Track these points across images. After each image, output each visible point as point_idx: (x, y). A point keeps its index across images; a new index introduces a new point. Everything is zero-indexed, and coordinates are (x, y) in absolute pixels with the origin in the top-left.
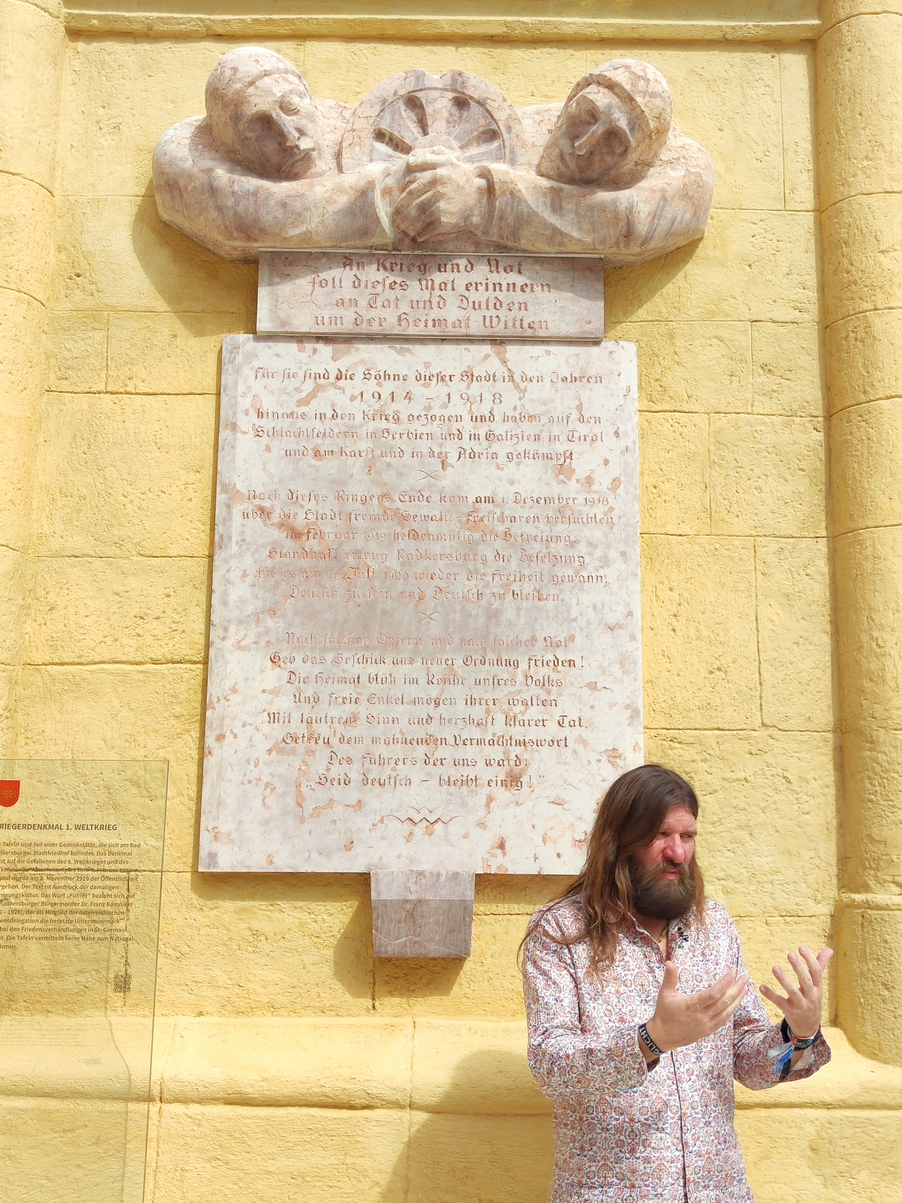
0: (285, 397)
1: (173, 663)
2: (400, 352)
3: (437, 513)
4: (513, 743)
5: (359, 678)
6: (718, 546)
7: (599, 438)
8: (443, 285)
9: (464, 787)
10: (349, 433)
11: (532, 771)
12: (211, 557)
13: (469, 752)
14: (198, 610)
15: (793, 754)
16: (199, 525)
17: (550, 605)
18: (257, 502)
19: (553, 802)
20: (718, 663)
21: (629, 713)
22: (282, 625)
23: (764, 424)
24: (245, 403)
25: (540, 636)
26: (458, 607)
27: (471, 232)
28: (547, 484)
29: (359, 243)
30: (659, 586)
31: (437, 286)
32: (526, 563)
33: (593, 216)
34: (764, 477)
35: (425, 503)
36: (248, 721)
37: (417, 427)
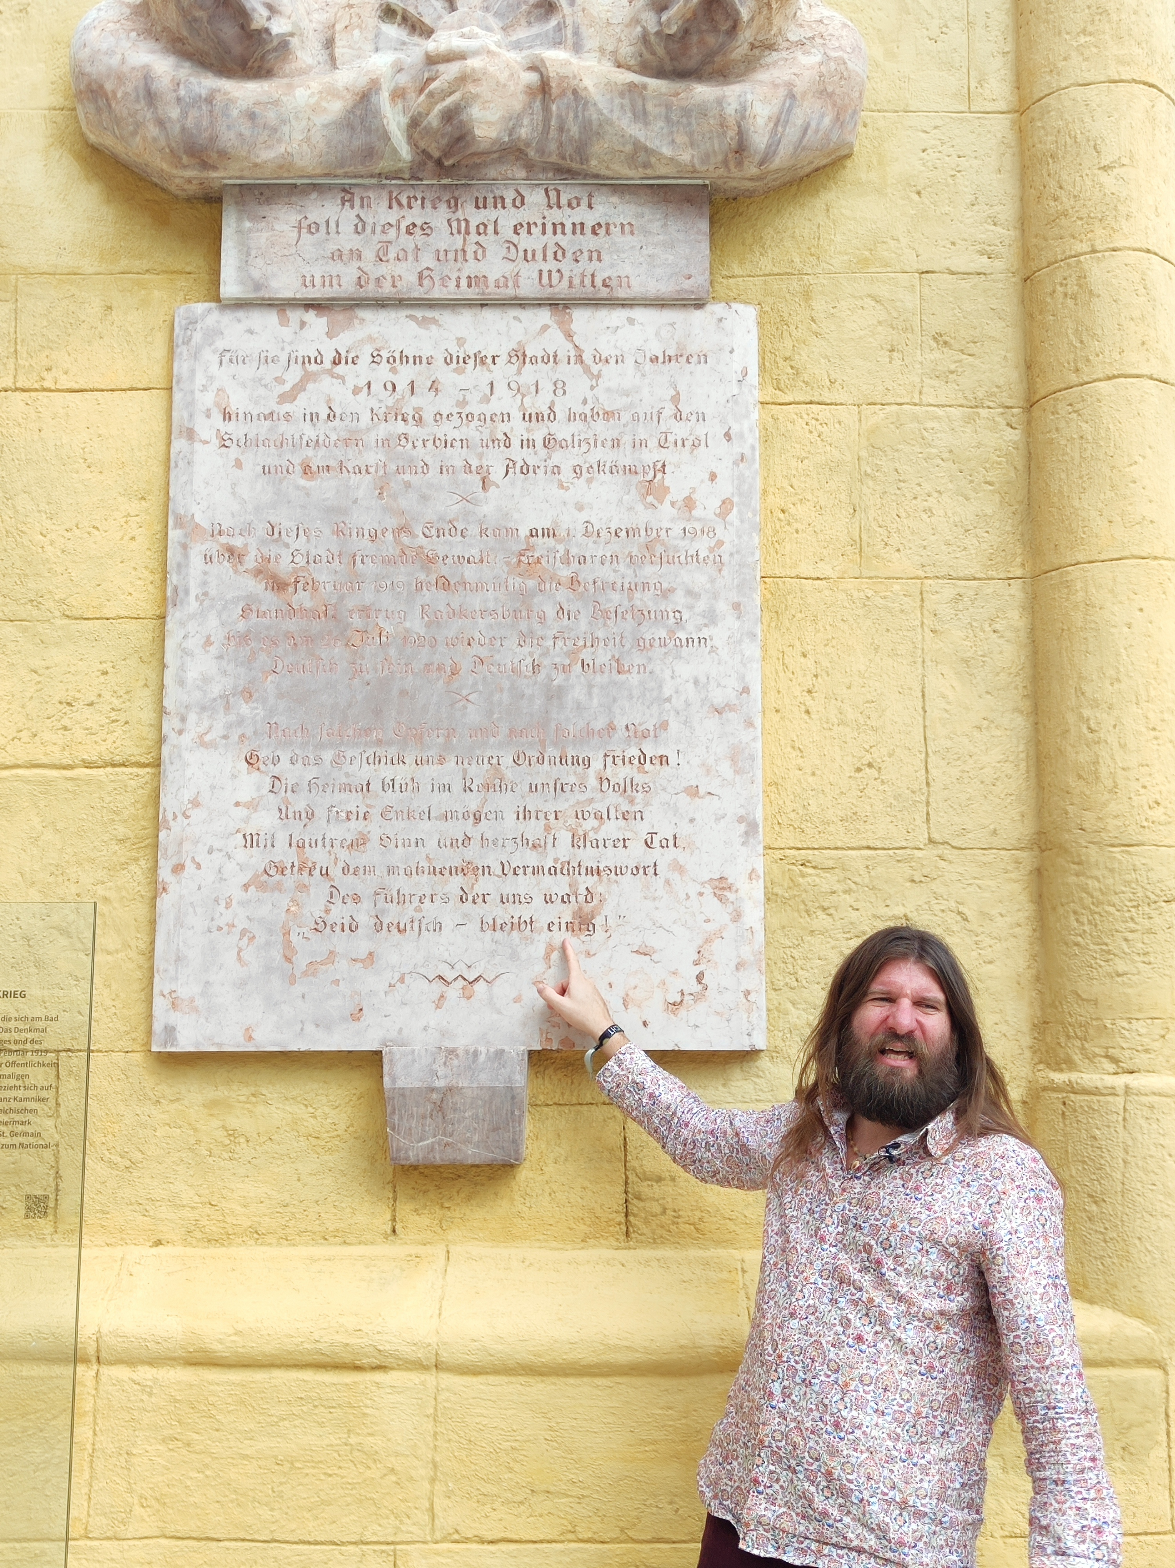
0: (262, 391)
1: (114, 765)
2: (424, 323)
3: (475, 552)
4: (583, 871)
5: (368, 784)
6: (870, 593)
7: (703, 443)
8: (482, 227)
9: (515, 933)
10: (352, 440)
11: (608, 909)
12: (163, 617)
13: (523, 885)
14: (147, 692)
15: (971, 881)
16: (146, 573)
17: (634, 679)
18: (224, 539)
19: (637, 952)
20: (868, 756)
21: (743, 827)
22: (261, 712)
23: (937, 418)
24: (207, 399)
25: (620, 722)
26: (506, 684)
27: (521, 151)
28: (630, 509)
29: (361, 169)
30: (788, 650)
31: (472, 229)
32: (601, 621)
33: (689, 124)
34: (935, 495)
35: (459, 538)
36: (216, 845)
37: (447, 430)
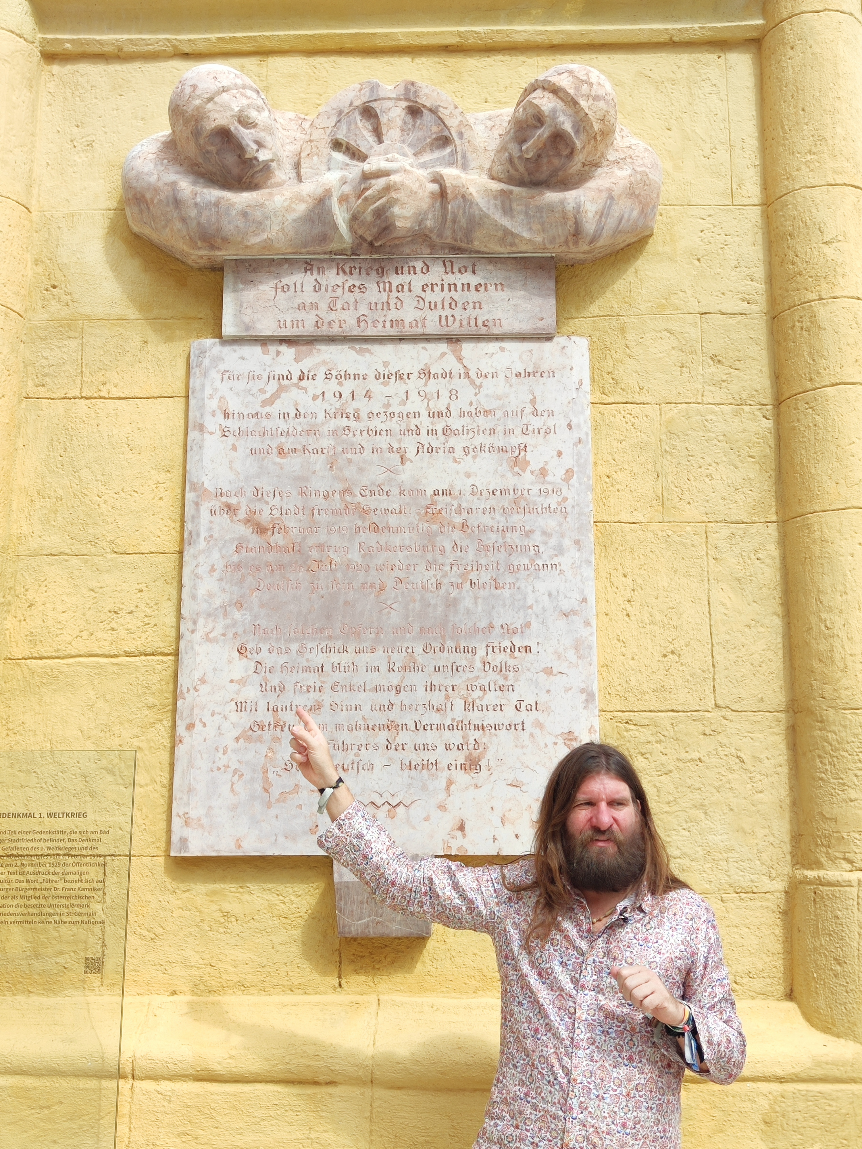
0: (250, 398)
1: (146, 655)
2: (360, 352)
3: (396, 506)
4: (472, 727)
5: (322, 667)
6: (670, 533)
7: (552, 431)
8: (400, 287)
9: (425, 771)
10: (312, 431)
11: (490, 754)
12: (181, 553)
13: (430, 737)
14: (170, 604)
15: (746, 734)
16: (170, 522)
17: (506, 593)
18: (224, 499)
19: (511, 785)
20: (671, 646)
21: (584, 696)
22: (248, 617)
23: (714, 413)
24: (213, 404)
25: (497, 623)
26: (418, 597)
27: (427, 236)
28: (503, 476)
29: (318, 249)
30: (614, 573)
31: (394, 288)
32: (483, 553)
33: (542, 217)
34: (714, 465)
35: (385, 497)
36: (217, 710)
37: (377, 424)
